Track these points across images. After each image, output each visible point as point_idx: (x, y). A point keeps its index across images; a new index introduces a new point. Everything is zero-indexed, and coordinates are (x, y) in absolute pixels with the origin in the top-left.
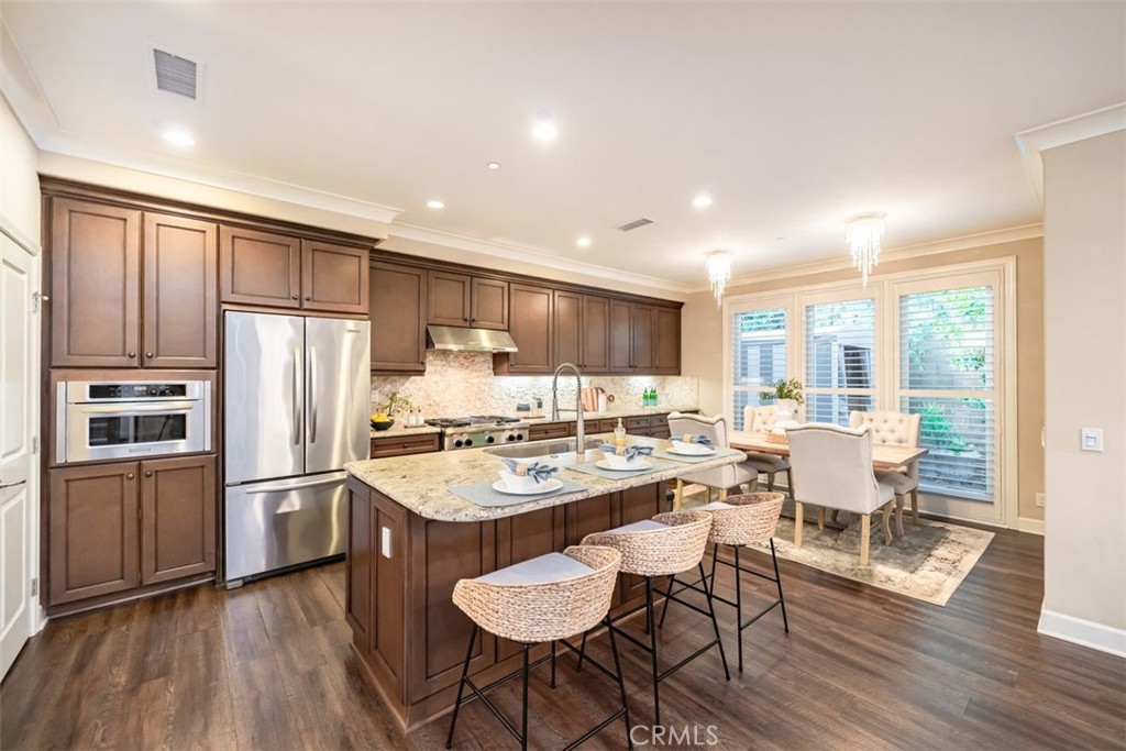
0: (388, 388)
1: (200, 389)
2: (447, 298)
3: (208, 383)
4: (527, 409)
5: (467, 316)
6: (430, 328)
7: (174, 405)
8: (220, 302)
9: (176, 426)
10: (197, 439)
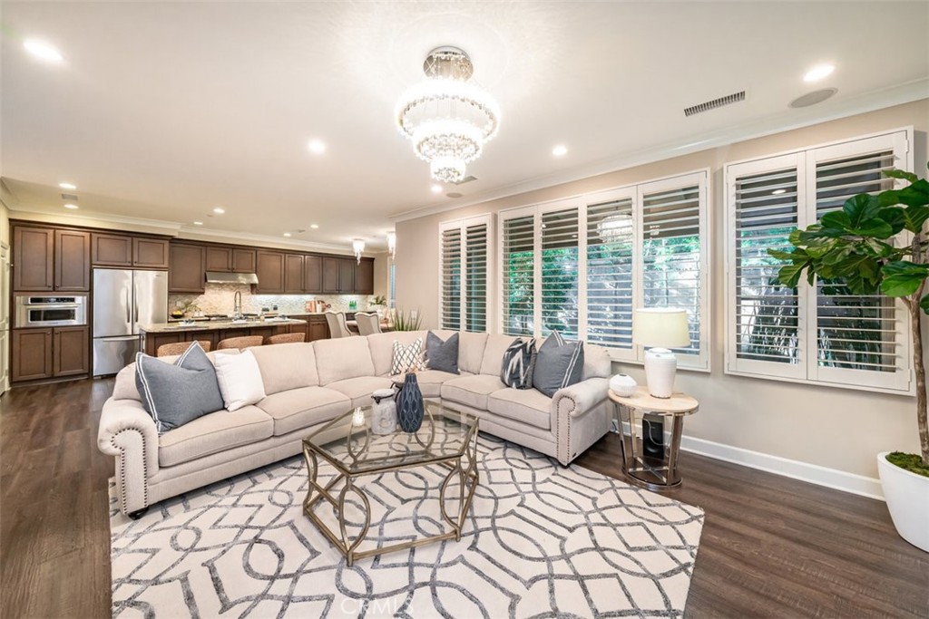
0: (186, 300)
1: (80, 300)
2: (218, 260)
3: (85, 298)
4: (267, 310)
5: (230, 267)
6: (207, 273)
7: (69, 306)
8: (91, 264)
9: (68, 314)
10: (79, 320)
